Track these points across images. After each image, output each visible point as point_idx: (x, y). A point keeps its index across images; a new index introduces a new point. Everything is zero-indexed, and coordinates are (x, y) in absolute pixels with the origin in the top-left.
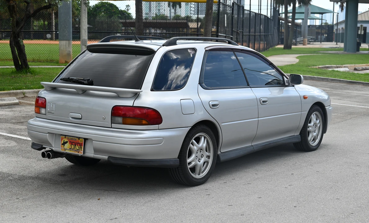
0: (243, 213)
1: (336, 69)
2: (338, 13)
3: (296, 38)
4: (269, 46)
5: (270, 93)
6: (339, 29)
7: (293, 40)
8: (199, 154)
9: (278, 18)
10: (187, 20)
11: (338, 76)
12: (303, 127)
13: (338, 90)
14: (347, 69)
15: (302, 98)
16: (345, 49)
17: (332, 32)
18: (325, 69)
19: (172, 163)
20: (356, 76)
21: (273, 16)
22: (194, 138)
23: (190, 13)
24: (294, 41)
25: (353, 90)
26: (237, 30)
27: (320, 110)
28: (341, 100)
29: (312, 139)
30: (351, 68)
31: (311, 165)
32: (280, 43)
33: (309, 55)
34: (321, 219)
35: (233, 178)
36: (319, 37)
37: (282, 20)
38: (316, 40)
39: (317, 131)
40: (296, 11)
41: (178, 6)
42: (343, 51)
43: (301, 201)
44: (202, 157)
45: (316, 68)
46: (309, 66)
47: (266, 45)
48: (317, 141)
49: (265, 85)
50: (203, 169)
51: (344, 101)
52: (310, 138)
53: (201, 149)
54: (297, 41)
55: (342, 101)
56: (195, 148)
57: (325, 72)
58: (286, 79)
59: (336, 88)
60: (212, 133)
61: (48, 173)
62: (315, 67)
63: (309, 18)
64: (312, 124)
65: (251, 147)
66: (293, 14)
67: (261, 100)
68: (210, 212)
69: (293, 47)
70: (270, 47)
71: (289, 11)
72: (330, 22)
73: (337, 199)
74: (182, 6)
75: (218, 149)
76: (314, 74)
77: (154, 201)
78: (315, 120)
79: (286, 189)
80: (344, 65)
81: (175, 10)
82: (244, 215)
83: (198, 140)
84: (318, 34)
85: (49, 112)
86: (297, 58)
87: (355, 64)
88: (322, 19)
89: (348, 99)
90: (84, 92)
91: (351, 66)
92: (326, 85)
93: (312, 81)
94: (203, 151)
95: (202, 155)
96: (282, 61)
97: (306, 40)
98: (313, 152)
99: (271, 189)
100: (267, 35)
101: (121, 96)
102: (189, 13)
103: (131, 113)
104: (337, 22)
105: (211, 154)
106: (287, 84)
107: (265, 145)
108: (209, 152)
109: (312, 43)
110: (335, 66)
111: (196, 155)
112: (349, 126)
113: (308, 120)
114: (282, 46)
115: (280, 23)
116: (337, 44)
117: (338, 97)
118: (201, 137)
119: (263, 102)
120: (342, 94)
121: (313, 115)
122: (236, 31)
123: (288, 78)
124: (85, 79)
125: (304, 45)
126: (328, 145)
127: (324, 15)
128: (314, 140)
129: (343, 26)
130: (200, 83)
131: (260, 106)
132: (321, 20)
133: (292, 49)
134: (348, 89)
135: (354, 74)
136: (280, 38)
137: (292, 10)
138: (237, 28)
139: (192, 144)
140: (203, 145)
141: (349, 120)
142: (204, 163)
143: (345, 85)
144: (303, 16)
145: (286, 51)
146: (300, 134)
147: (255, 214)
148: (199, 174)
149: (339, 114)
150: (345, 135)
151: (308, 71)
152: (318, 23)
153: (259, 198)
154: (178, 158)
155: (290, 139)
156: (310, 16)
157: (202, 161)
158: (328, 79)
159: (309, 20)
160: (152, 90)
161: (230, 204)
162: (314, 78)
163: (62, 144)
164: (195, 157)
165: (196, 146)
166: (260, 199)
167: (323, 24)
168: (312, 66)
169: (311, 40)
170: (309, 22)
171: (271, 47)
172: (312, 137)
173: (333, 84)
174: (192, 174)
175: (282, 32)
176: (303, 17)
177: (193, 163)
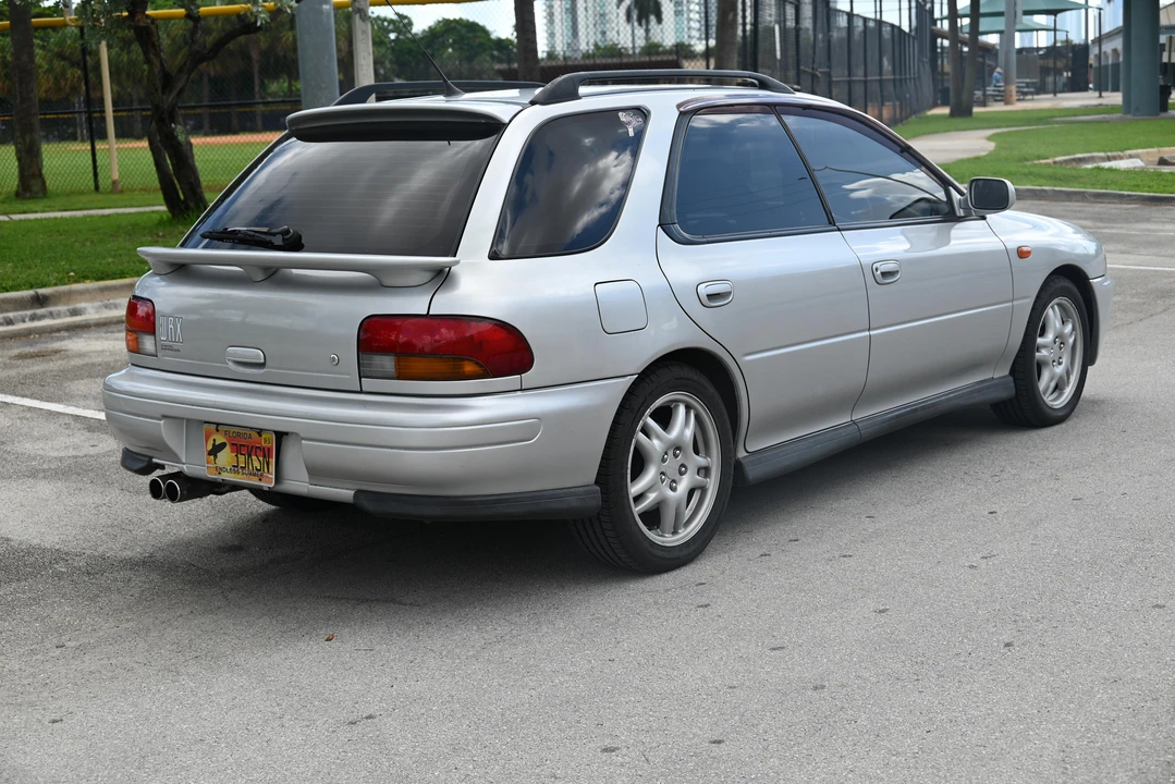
0: (822, 679)
1: (1107, 165)
2: (1100, 9)
3: (983, 87)
4: (909, 111)
5: (907, 246)
6: (1105, 53)
7: (976, 92)
8: (671, 464)
9: (932, 31)
10: (677, 53)
11: (1114, 183)
12: (1020, 350)
13: (1119, 225)
14: (1138, 163)
15: (1014, 256)
16: (1127, 106)
17: (1086, 66)
18: (1074, 164)
19: (574, 502)
20: (1167, 181)
21: (916, 28)
22: (648, 412)
23: (689, 37)
24: (978, 93)
25: (1163, 222)
26: (813, 69)
27: (1075, 290)
28: (1129, 253)
29: (1053, 385)
30: (1150, 159)
31: (1052, 475)
32: (939, 102)
33: (1025, 131)
34: (1105, 696)
35: (792, 537)
36: (1050, 79)
37: (943, 37)
38: (1041, 89)
39: (1064, 360)
40: (982, 10)
41: (653, 18)
42: (1119, 115)
43: (1028, 621)
44: (681, 474)
45: (1046, 164)
46: (1026, 160)
47: (898, 111)
48: (1069, 391)
49: (891, 218)
50: (688, 513)
51: (1138, 257)
52: (1044, 382)
53: (677, 447)
54: (988, 93)
55: (1132, 257)
56: (655, 445)
57: (1074, 172)
58: (959, 197)
59: (1111, 220)
60: (711, 390)
61: (188, 544)
62: (1045, 161)
63: (1018, 27)
64: (1050, 337)
65: (851, 428)
66: (971, 21)
67: (877, 269)
68: (704, 679)
69: (976, 110)
70: (910, 115)
71: (960, 12)
72: (1077, 38)
73: (1157, 606)
74: (663, 16)
75: (735, 442)
76: (1042, 181)
77: (514, 641)
78: (1058, 324)
79: (972, 571)
80: (1128, 152)
81: (647, 31)
82: (823, 687)
83: (664, 417)
84: (1045, 71)
85: (165, 348)
86: (989, 138)
87: (1159, 146)
88: (1055, 30)
89: (1152, 250)
90: (272, 276)
91: (1148, 153)
92: (1080, 211)
93: (1038, 202)
94: (685, 455)
95: (683, 465)
96: (946, 151)
97: (1013, 88)
98: (1056, 428)
99: (920, 573)
100: (901, 80)
101: (387, 282)
102: (686, 37)
103: (427, 339)
104: (1097, 35)
105: (714, 461)
106: (960, 213)
107: (897, 416)
108: (708, 453)
109: (1030, 97)
110: (1102, 154)
111: (659, 468)
112: (1165, 334)
113: (1036, 326)
114: (946, 111)
115: (937, 48)
116: (1100, 96)
117: (1120, 247)
118: (677, 406)
119: (884, 274)
120: (1130, 235)
121: (1052, 307)
122: (810, 71)
123: (965, 191)
124: (274, 231)
125: (1007, 103)
126: (1103, 401)
127: (1059, 15)
128: (1056, 388)
129: (1118, 43)
130: (664, 224)
131: (874, 289)
132: (1053, 33)
133: (974, 115)
134: (1148, 220)
135: (1160, 174)
136: (940, 87)
137: (969, 8)
138: (814, 62)
139: (646, 431)
140: (682, 433)
141: (1162, 315)
142: (691, 493)
143: (1136, 209)
144: (1000, 23)
145: (958, 121)
146: (1013, 372)
147: (865, 680)
148: (675, 532)
149: (1129, 299)
150: (1153, 364)
151: (1025, 175)
152: (1043, 40)
153: (881, 612)
154: (596, 482)
155: (978, 391)
156: (1021, 23)
157: (683, 485)
158: (1083, 193)
159: (1017, 35)
160: (494, 256)
161: (777, 644)
162: (1044, 194)
163: (210, 453)
164: (655, 476)
165: (658, 437)
166: (882, 619)
167: (1059, 44)
168: (1033, 160)
169: (1026, 90)
170: (1019, 41)
171: (915, 113)
172: (1051, 380)
173: (1099, 208)
174: (652, 535)
175: (943, 73)
176: (1002, 28)
177: (652, 497)
